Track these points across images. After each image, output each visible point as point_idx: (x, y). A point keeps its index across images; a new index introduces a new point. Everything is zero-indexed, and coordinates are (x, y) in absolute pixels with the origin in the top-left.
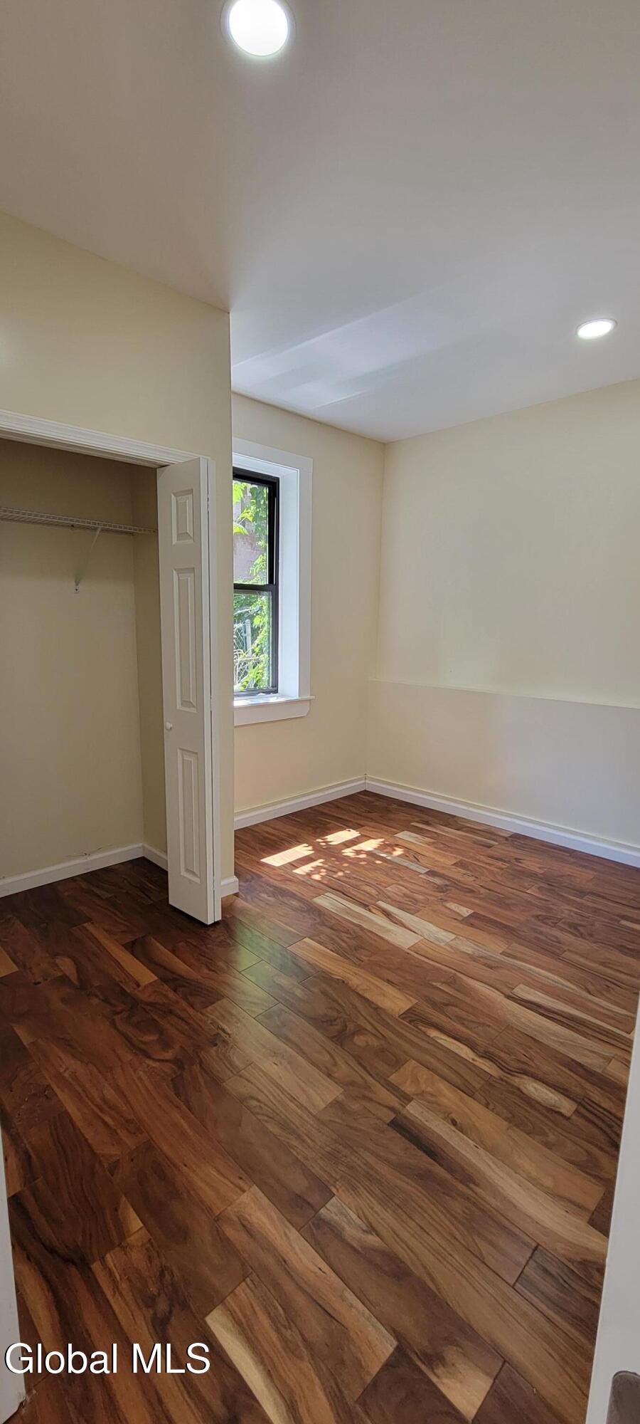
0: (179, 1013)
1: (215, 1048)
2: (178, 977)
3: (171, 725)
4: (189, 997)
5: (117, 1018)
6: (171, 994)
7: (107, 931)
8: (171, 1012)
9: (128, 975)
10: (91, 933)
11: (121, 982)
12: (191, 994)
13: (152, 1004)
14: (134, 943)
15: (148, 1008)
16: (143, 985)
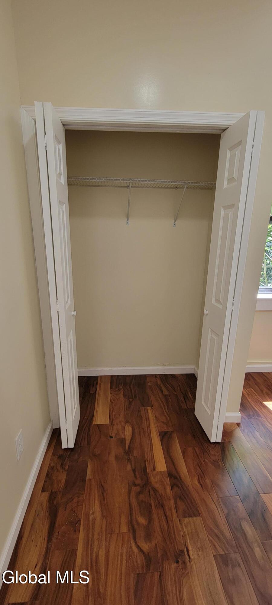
0: (167, 510)
1: (176, 565)
2: (178, 477)
3: (208, 312)
4: (178, 500)
5: (134, 488)
6: (168, 489)
7: (156, 417)
8: (162, 506)
9: (153, 458)
10: (148, 415)
11: (147, 461)
12: (180, 498)
13: (155, 490)
14: (166, 433)
15: (152, 492)
16: (157, 470)
